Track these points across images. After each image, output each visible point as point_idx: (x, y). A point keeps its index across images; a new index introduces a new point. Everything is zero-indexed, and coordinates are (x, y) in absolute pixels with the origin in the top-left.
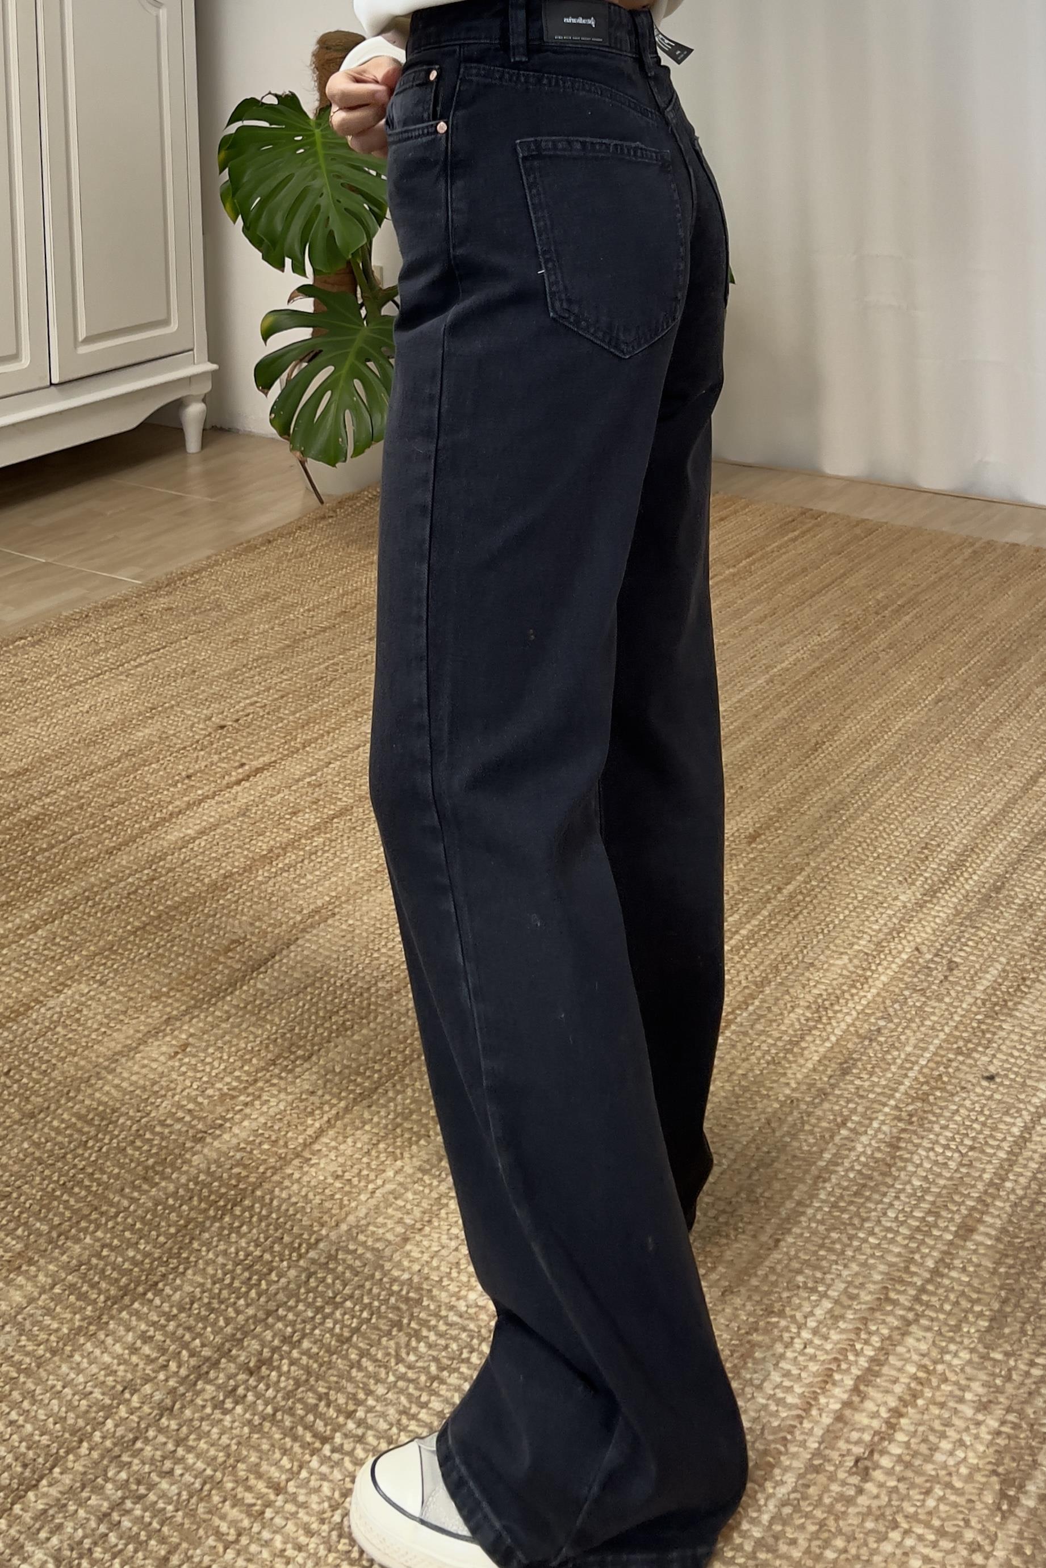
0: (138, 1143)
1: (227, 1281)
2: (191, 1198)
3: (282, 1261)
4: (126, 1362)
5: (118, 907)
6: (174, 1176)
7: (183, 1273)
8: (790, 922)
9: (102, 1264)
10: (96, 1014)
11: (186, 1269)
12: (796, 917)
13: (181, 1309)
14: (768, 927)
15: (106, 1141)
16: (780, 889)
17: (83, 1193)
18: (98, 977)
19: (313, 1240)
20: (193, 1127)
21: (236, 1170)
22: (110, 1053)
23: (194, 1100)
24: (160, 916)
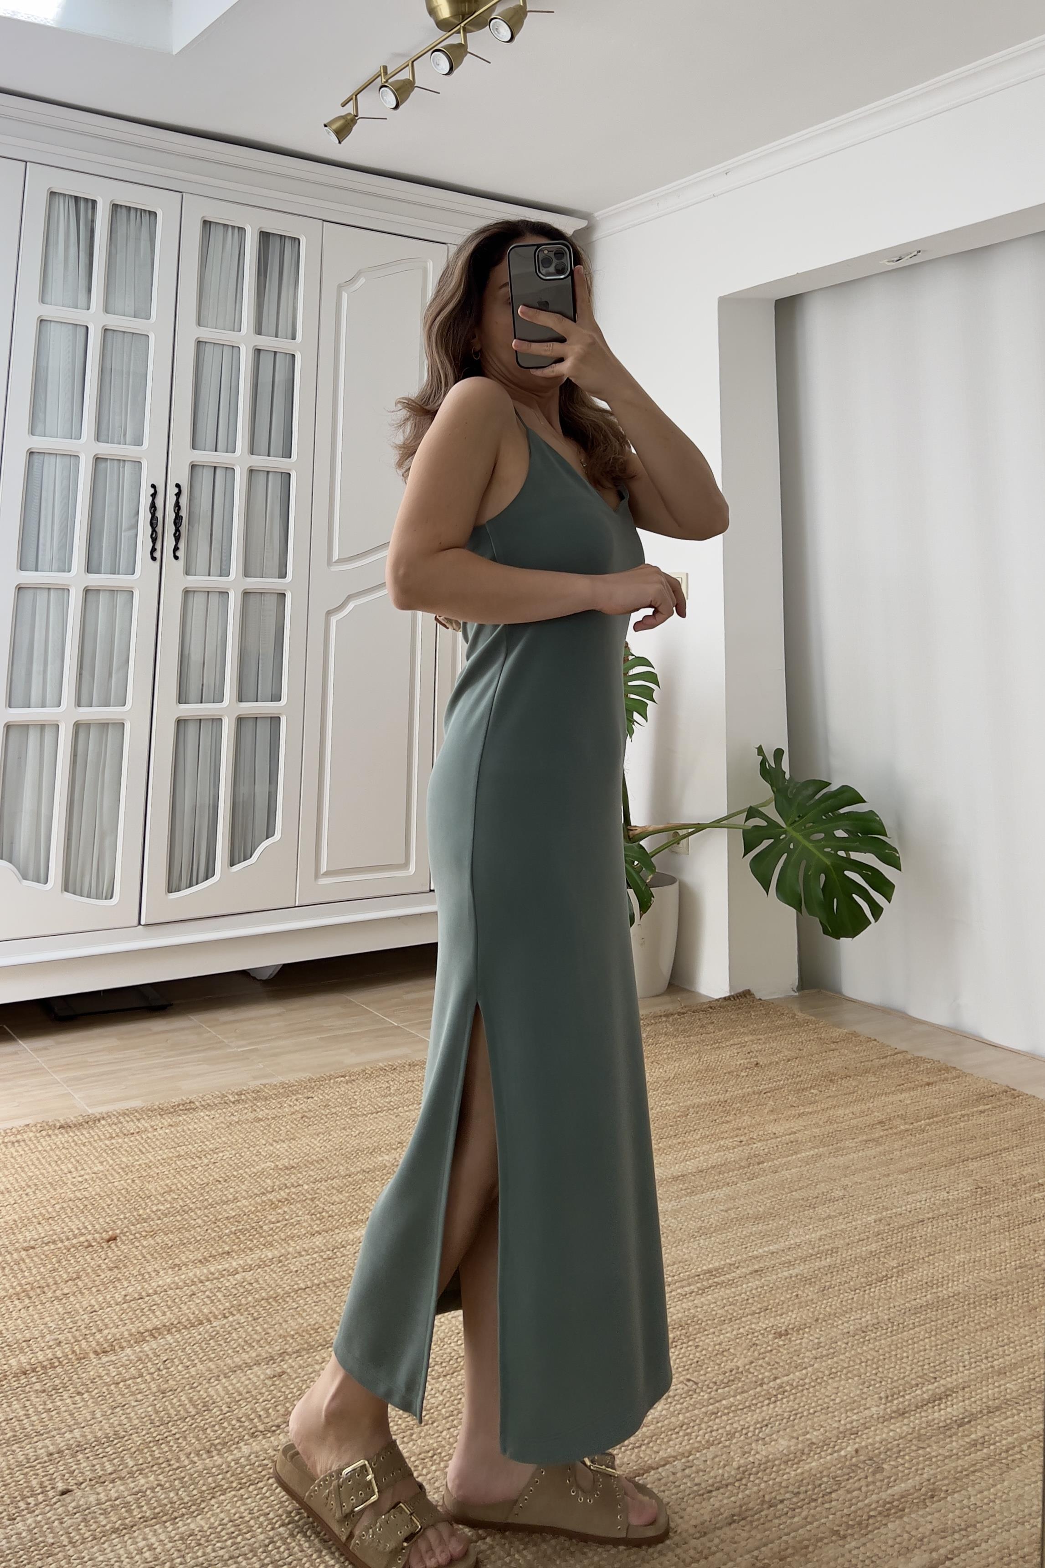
0: (217, 1428)
1: (218, 1530)
2: (227, 1472)
3: (259, 1528)
4: (132, 1558)
5: (297, 1271)
6: (226, 1455)
7: (196, 1517)
8: (768, 1405)
9: (152, 1495)
10: (240, 1337)
11: (198, 1515)
12: (775, 1402)
13: (182, 1539)
14: (747, 1404)
15: (198, 1421)
16: (775, 1379)
17: (166, 1449)
18: (255, 1314)
19: (286, 1521)
20: (256, 1427)
21: (265, 1462)
22: (232, 1365)
23: (266, 1410)
24: (319, 1285)
